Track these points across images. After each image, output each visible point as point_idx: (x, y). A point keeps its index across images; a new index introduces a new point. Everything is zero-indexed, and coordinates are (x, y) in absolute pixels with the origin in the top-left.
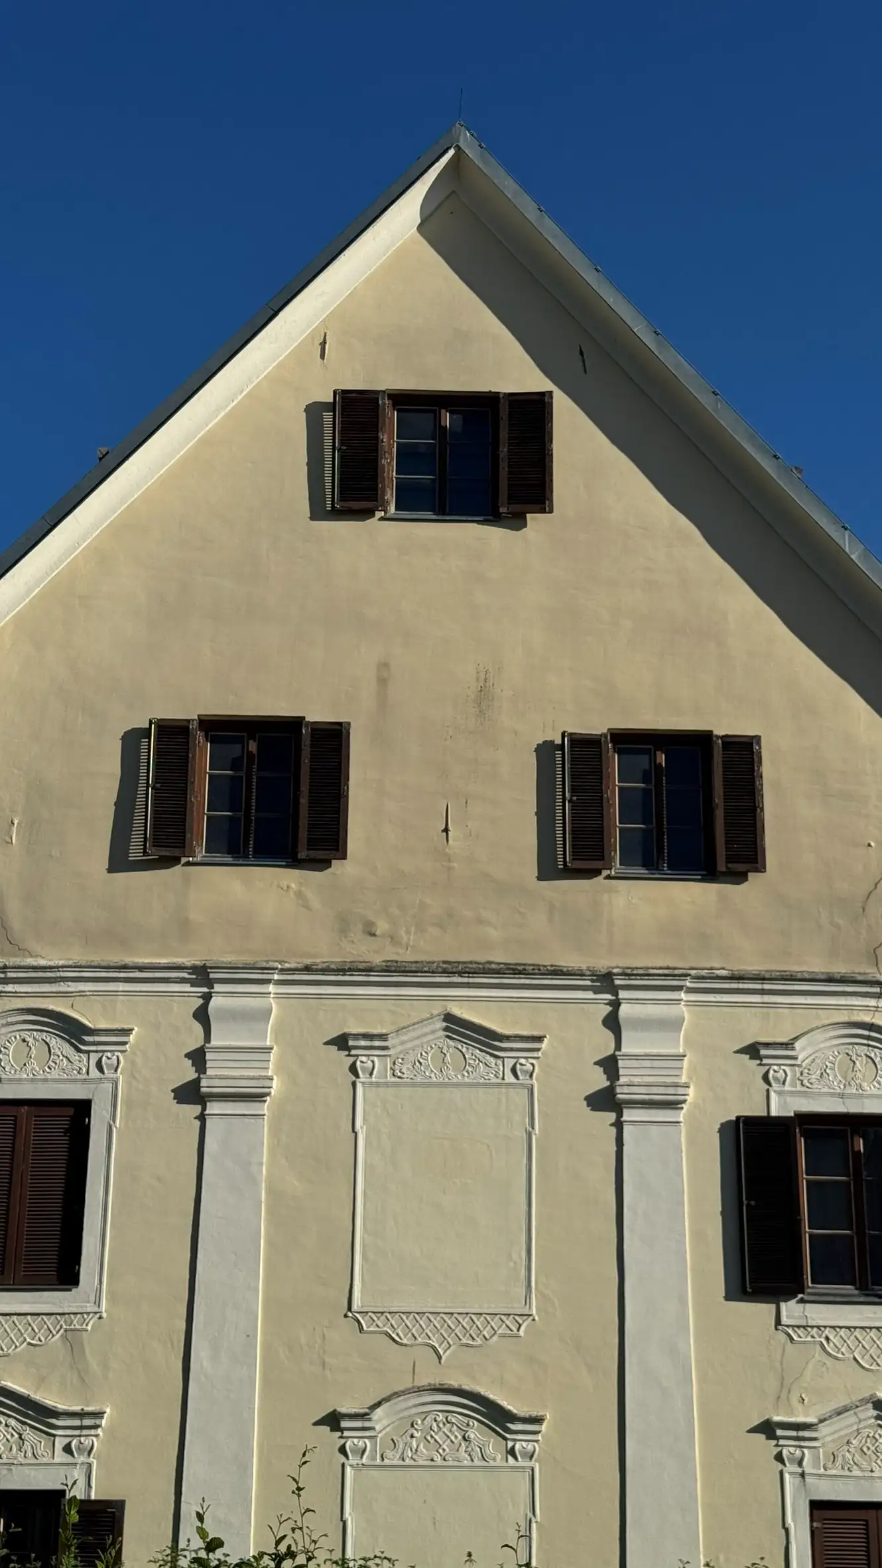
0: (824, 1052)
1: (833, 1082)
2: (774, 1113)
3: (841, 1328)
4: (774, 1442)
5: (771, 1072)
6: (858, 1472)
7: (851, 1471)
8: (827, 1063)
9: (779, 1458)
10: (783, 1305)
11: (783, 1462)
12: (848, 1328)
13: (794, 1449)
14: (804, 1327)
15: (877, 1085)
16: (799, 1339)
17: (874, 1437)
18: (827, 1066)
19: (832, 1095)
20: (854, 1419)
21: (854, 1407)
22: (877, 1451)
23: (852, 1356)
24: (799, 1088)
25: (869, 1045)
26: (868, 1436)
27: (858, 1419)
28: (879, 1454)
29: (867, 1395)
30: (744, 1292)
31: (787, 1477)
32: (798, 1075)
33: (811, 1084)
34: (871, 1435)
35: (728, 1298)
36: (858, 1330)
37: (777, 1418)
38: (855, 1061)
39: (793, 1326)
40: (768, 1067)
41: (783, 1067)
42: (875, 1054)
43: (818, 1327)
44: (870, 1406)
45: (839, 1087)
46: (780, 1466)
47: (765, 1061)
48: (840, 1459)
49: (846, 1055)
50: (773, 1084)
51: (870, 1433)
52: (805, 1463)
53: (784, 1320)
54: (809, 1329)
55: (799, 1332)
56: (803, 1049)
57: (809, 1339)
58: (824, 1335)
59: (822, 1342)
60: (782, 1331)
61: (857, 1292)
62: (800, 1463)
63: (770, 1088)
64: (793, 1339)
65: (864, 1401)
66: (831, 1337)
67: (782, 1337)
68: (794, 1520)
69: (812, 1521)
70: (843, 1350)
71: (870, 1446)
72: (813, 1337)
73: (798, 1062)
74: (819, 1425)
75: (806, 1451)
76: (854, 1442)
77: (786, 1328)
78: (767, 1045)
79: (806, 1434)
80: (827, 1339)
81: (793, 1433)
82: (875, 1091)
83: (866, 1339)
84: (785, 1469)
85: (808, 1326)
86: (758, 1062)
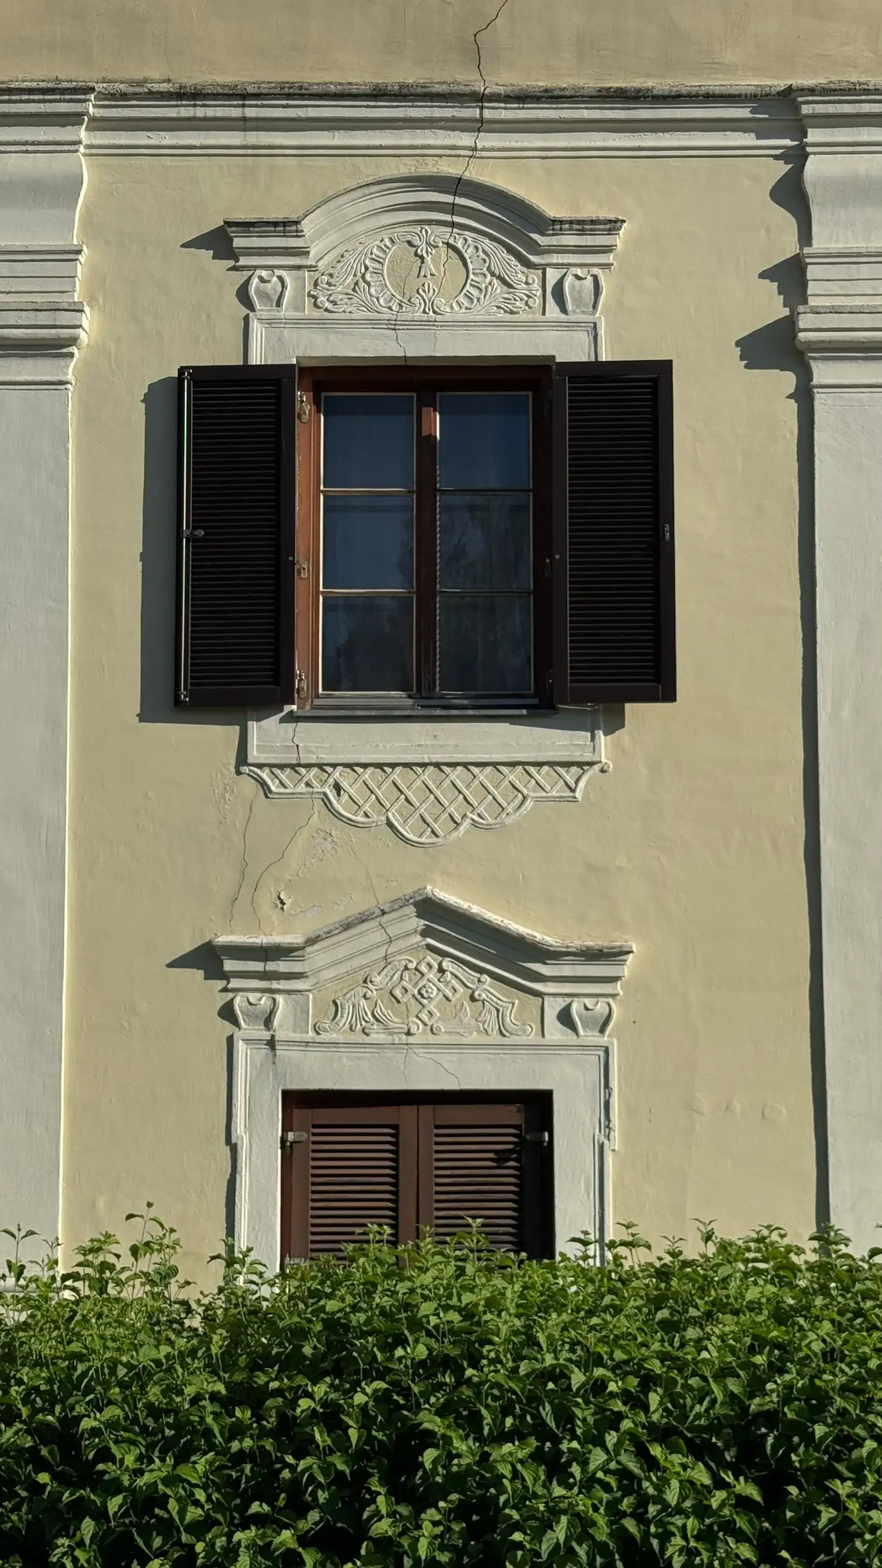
0: (363, 241)
1: (378, 299)
2: (256, 359)
3: (365, 766)
4: (221, 984)
5: (255, 281)
6: (382, 1036)
7: (367, 1035)
8: (368, 262)
9: (227, 1012)
10: (253, 726)
11: (235, 1022)
12: (380, 766)
13: (258, 995)
14: (293, 767)
15: (466, 303)
16: (282, 790)
17: (416, 969)
18: (367, 268)
19: (374, 323)
20: (379, 936)
21: (378, 912)
22: (423, 996)
23: (384, 818)
24: (309, 311)
25: (453, 225)
26: (406, 968)
27: (385, 937)
28: (425, 1002)
29: (409, 890)
30: (177, 702)
31: (241, 1047)
32: (308, 287)
33: (334, 303)
34: (412, 966)
35: (144, 717)
36: (398, 770)
37: (223, 939)
38: (425, 255)
39: (271, 766)
40: (248, 273)
41: (278, 272)
42: (466, 240)
43: (321, 766)
44: (411, 910)
45: (390, 308)
46: (228, 1028)
47: (243, 261)
48: (349, 1008)
49: (407, 246)
50: (258, 306)
51: (410, 961)
52: (276, 1022)
53: (254, 755)
54: (303, 771)
55: (283, 777)
56: (319, 234)
57: (302, 788)
58: (331, 781)
59: (325, 794)
60: (249, 775)
61: (410, 702)
62: (268, 1022)
63: (251, 314)
64: (270, 791)
65: (403, 902)
66: (345, 784)
67: (247, 786)
68: (249, 1128)
69: (286, 1128)
70: (367, 807)
71: (409, 987)
72: (308, 784)
73: (310, 261)
74: (309, 949)
75: (280, 999)
76: (377, 979)
77: (255, 769)
78: (246, 226)
79: (282, 966)
80: (337, 787)
81: (257, 966)
82: (460, 314)
83: (414, 786)
84: (238, 1034)
85: (300, 765)
86: (231, 263)
